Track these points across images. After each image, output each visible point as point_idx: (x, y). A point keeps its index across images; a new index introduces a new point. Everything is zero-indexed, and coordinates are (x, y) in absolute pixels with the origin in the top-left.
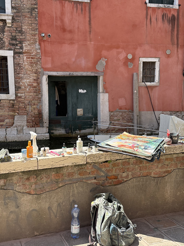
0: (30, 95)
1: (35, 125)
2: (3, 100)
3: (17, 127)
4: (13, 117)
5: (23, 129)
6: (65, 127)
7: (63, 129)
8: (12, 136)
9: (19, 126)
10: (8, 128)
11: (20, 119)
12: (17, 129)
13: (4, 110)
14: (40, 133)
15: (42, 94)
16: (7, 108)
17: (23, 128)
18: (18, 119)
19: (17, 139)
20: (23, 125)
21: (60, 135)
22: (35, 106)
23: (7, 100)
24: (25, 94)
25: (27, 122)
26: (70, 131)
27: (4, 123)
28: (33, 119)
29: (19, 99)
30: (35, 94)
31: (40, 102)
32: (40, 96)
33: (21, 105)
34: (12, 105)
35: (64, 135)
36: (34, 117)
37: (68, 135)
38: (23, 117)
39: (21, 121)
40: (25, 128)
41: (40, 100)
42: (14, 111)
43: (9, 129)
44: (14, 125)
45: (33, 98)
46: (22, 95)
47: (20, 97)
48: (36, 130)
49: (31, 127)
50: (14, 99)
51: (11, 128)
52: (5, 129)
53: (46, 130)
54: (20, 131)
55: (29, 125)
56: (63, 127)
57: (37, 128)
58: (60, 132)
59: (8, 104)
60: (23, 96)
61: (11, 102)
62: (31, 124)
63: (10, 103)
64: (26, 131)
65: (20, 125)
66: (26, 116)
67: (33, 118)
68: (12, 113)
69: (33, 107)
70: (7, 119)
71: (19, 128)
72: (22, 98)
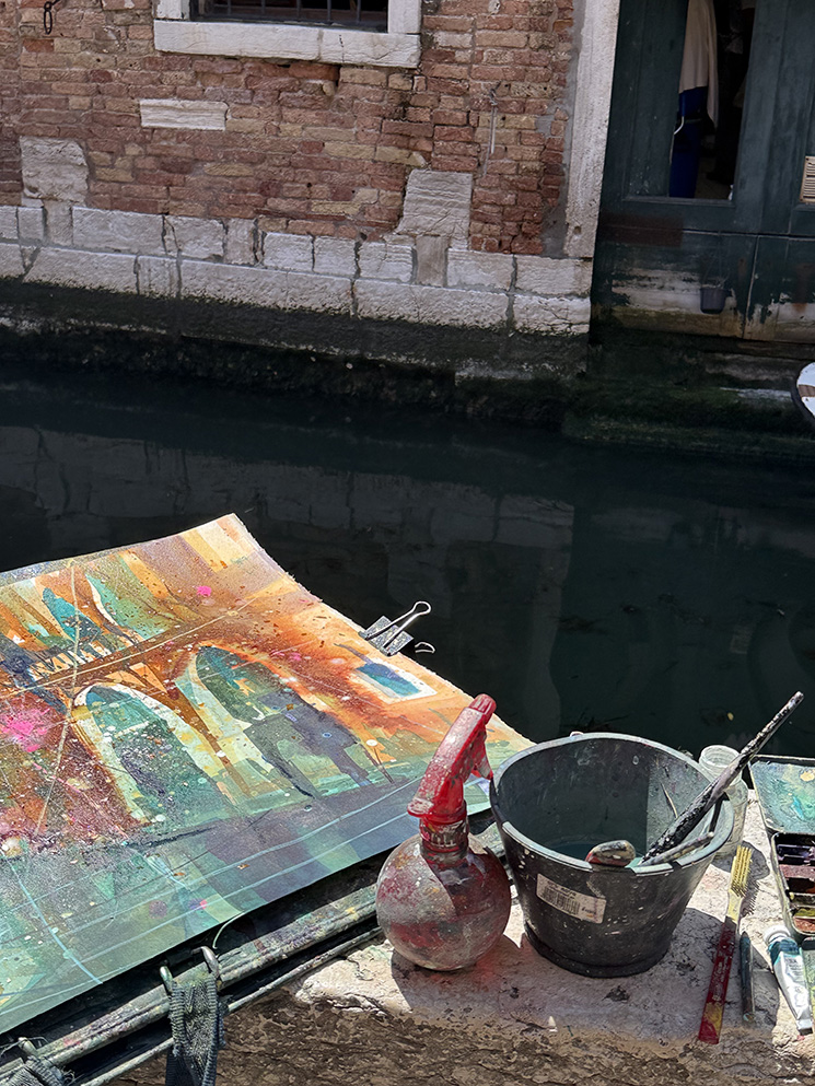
0: (505, 42)
1: (514, 237)
2: (353, 66)
3: (414, 236)
4: (398, 176)
5: (446, 257)
6: (704, 272)
7: (690, 281)
8: (387, 288)
9: (425, 235)
10: (370, 241)
11: (438, 194)
12: (414, 253)
13: (354, 130)
14: (538, 290)
15: (579, 40)
16: (369, 121)
17: (446, 250)
18: (425, 194)
19: (406, 311)
20: (449, 228)
21: (669, 314)
22: (524, 118)
23: (376, 67)
24: (477, 33)
25: (472, 218)
26: (731, 301)
27: (351, 210)
28: (509, 198)
29: (440, 69)
30: (533, 35)
31: (562, 95)
32: (564, 56)
33: (448, 104)
34: (397, 100)
35: (689, 317)
36: (512, 186)
37: (712, 326)
38: (454, 181)
39: (440, 203)
40: (459, 247)
41: (560, 78)
42: (406, 141)
43: (373, 244)
44: (400, 228)
45: (523, 64)
46: (456, 40)
47: (447, 55)
48: (521, 267)
49: (491, 251)
50: (414, 65)
51: (384, 241)
52: (353, 243)
53: (576, 277)
54: (429, 266)
55: (479, 236)
56: (692, 271)
57: (524, 260)
58: (669, 296)
59: (376, 93)
60: (465, 49)
61: (397, 81)
62: (494, 227)
63: (387, 87)
64: (462, 271)
65: (433, 232)
66: (466, 177)
67: (506, 191)
68: (393, 153)
69: (513, 123)
70: (365, 185)
71: (427, 248)
72: (460, 64)
